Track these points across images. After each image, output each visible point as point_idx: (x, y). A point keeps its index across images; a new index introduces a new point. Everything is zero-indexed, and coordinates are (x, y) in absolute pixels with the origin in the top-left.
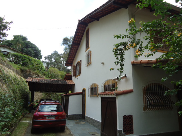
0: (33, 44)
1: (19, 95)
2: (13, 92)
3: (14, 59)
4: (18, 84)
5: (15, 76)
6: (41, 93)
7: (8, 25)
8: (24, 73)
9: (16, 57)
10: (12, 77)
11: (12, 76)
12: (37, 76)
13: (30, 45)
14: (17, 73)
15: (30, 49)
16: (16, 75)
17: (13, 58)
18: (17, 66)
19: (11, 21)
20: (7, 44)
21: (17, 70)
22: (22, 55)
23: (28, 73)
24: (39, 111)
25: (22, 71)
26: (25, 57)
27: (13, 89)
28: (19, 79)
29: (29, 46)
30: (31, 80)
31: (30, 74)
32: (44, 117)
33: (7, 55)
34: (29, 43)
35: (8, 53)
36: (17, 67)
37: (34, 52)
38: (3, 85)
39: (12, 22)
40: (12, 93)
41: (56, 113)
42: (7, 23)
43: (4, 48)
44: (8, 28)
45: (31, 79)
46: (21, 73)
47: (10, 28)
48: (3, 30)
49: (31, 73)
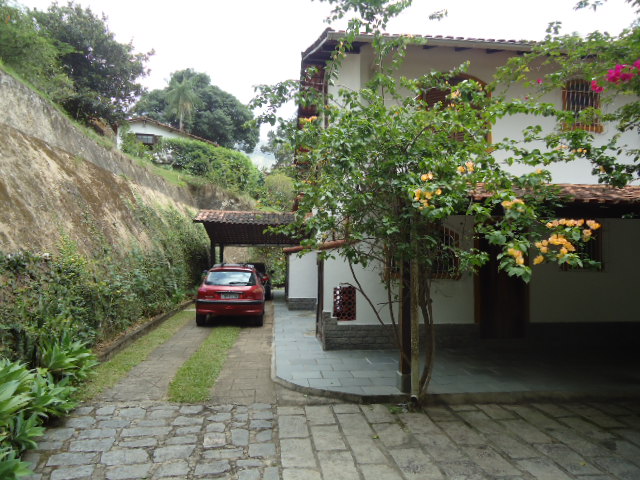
0: (229, 96)
1: (181, 253)
2: (165, 246)
3: (172, 153)
4: (179, 228)
5: (171, 207)
6: (245, 249)
7: (144, 64)
8: (199, 195)
9: (178, 148)
10: (161, 211)
11: (164, 208)
12: (233, 201)
13: (219, 99)
14: (181, 196)
15: (220, 113)
16: (173, 204)
17: (170, 151)
18: (179, 175)
19: (150, 51)
20: (154, 102)
21: (179, 189)
22: (191, 142)
23: (209, 194)
24: (208, 284)
25: (194, 188)
26: (199, 147)
27: (164, 238)
28: (183, 215)
29: (217, 102)
30: (205, 217)
31: (214, 196)
32: (218, 294)
33: (152, 144)
34: (216, 94)
35: (156, 138)
36: (177, 179)
37: (232, 119)
38: (140, 232)
39: (152, 53)
40: (161, 249)
41: (249, 288)
42: (139, 57)
43: (144, 126)
44: (145, 70)
45: (207, 213)
46: (192, 193)
47: (149, 70)
48: (133, 78)
49: (217, 194)
